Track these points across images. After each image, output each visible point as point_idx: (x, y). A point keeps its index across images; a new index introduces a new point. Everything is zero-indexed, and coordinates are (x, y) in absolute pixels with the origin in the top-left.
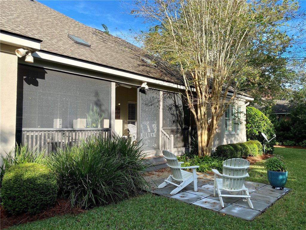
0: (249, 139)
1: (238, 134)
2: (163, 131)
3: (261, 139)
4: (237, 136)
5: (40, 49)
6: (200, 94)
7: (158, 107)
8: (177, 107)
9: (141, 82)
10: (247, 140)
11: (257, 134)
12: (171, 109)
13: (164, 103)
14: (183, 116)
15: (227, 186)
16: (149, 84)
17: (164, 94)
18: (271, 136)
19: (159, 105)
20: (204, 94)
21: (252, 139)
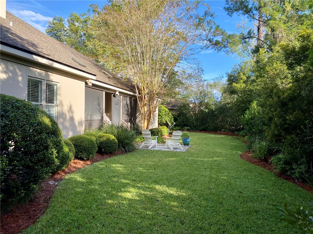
0: (159, 126)
1: (155, 123)
2: (122, 120)
3: (167, 125)
4: (155, 124)
5: (95, 79)
6: (144, 99)
7: (120, 105)
8: (127, 105)
9: (115, 91)
10: (159, 127)
11: (165, 122)
12: (125, 106)
13: (122, 103)
14: (130, 111)
15: (173, 143)
16: (120, 92)
17: (122, 97)
18: (172, 123)
19: (121, 104)
20: (146, 99)
21: (161, 125)
